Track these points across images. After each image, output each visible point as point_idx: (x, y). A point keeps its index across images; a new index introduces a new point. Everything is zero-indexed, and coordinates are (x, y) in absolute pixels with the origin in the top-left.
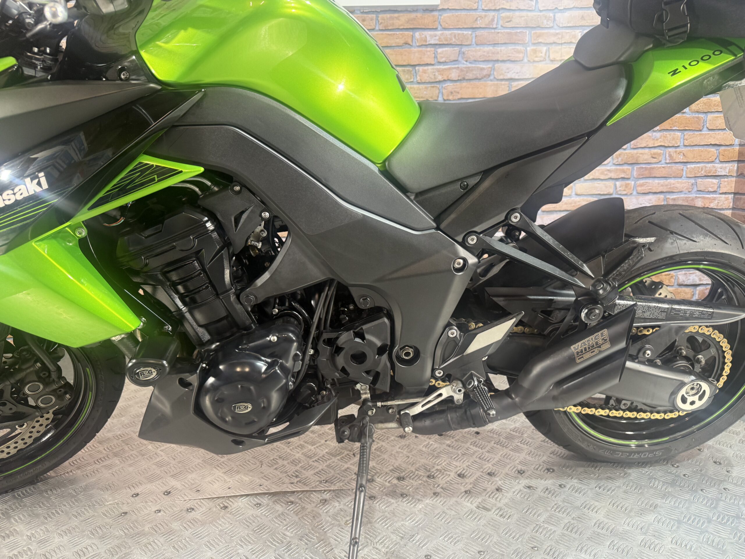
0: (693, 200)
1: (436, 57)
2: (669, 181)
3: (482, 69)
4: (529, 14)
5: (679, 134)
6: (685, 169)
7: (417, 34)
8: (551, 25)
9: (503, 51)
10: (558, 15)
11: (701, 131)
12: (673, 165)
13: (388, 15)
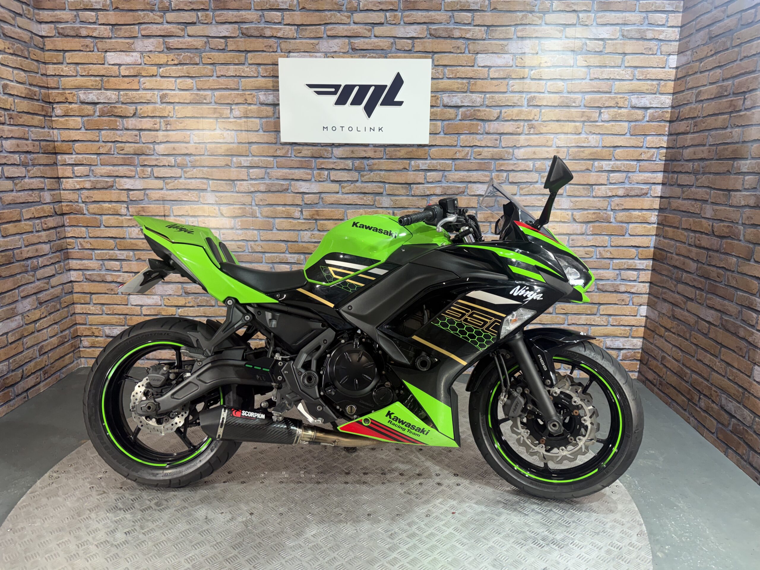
0: (618, 286)
1: (425, 178)
2: (599, 271)
3: (458, 188)
4: (495, 149)
5: (607, 237)
6: (611, 263)
7: (413, 162)
8: (511, 157)
9: (475, 176)
10: (516, 151)
11: (624, 236)
12: (602, 260)
13: (393, 149)
